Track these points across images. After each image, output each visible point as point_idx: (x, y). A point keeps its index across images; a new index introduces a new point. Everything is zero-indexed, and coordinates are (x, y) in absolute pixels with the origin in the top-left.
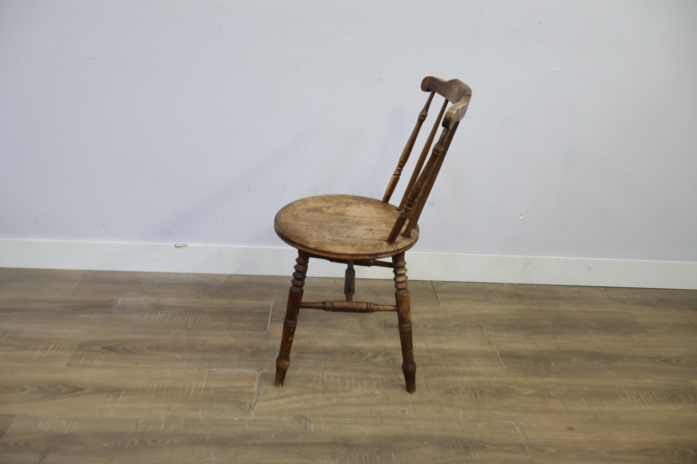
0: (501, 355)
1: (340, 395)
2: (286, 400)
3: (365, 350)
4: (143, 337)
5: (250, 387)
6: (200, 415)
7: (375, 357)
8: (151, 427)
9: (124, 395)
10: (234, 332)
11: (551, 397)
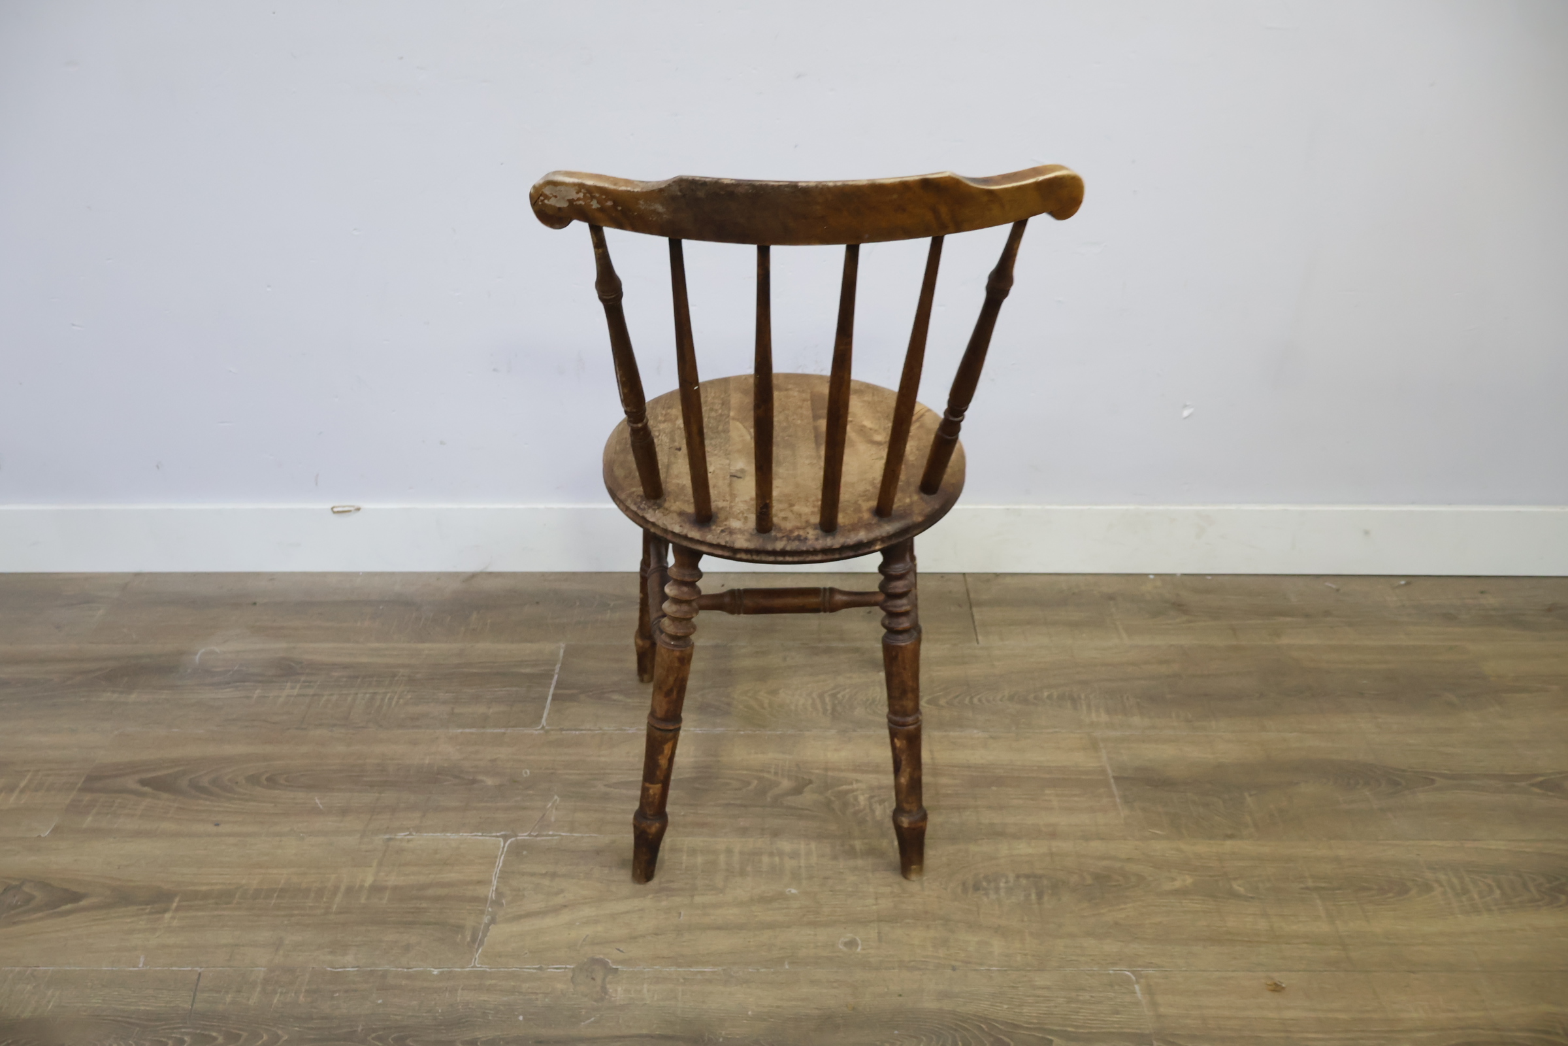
0: (1116, 778)
1: (698, 899)
2: (565, 917)
3: (776, 774)
4: (241, 749)
5: (479, 882)
6: (349, 962)
7: (798, 791)
8: (229, 998)
9: (177, 909)
10: (460, 731)
11: (1234, 895)
